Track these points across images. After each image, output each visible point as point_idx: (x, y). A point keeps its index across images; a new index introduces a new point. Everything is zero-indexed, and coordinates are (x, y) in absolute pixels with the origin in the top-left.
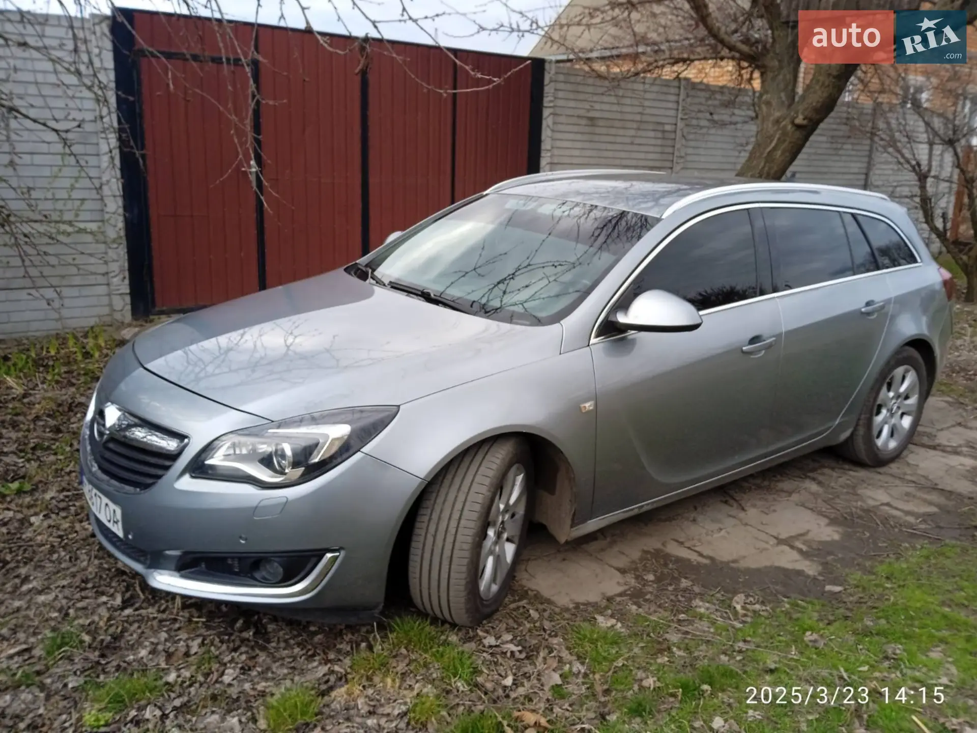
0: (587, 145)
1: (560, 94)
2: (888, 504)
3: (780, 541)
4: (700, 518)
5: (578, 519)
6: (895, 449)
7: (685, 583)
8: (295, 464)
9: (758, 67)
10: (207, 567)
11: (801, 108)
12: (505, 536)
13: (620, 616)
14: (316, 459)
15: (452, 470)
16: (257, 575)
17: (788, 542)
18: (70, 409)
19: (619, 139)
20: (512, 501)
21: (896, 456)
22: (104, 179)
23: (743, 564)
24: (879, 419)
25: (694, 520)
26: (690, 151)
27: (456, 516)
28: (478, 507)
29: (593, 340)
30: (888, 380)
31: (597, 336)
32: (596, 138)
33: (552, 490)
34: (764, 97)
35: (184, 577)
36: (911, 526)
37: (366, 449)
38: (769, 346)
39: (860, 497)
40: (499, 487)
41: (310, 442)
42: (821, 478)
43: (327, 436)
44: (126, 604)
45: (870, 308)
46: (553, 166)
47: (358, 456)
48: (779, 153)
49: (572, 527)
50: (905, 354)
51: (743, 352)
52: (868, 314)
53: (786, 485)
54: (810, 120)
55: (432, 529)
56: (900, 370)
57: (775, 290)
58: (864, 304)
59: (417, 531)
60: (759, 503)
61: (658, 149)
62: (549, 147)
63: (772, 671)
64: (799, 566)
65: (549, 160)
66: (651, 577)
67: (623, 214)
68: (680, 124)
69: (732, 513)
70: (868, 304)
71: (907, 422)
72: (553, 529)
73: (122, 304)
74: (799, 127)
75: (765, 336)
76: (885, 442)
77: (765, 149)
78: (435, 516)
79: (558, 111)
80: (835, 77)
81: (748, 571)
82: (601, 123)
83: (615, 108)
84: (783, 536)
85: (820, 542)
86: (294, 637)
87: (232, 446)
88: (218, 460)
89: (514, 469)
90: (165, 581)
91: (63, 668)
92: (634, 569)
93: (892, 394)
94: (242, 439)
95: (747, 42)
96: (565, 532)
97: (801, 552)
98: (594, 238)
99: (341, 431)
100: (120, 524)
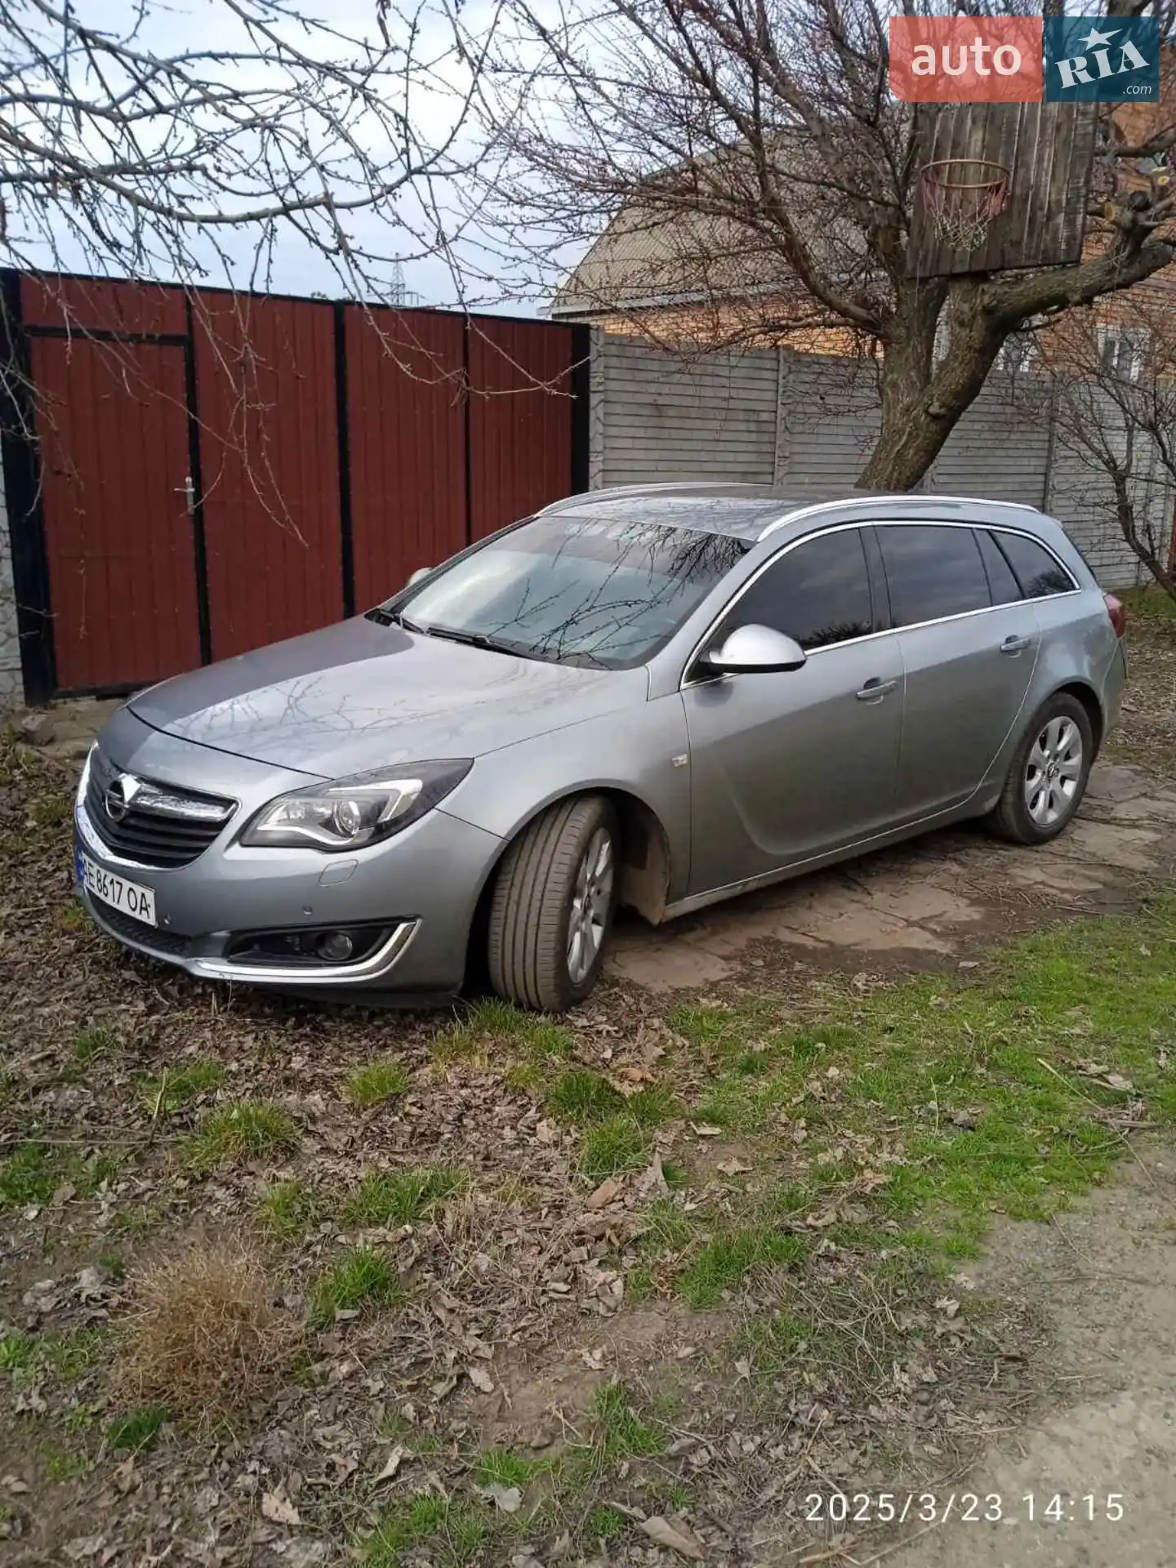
0: (651, 444)
1: (613, 374)
2: (1042, 883)
3: (910, 923)
4: (815, 903)
5: (672, 896)
6: (1055, 822)
7: (798, 966)
8: (365, 825)
9: (879, 337)
10: (261, 946)
11: (936, 392)
12: (592, 913)
13: (727, 997)
14: (386, 817)
15: (534, 829)
16: (321, 953)
17: (921, 924)
19: (697, 435)
20: (598, 873)
21: (1057, 832)
23: (865, 948)
24: (1031, 785)
25: (810, 908)
26: (797, 448)
27: (542, 878)
28: (565, 869)
29: (684, 685)
30: (1041, 734)
31: (687, 681)
32: (665, 433)
33: (641, 864)
34: (889, 378)
35: (233, 962)
36: (1066, 902)
37: (440, 806)
38: (887, 692)
39: (1012, 878)
40: (585, 851)
41: (381, 799)
42: (963, 858)
43: (398, 792)
44: (152, 1010)
45: (1011, 646)
47: (433, 812)
48: (911, 452)
49: (667, 903)
50: (1060, 703)
51: (859, 699)
52: (1009, 652)
53: (922, 867)
54: (949, 408)
55: (515, 896)
56: (1055, 724)
57: (894, 626)
58: (1003, 640)
59: (497, 899)
60: (888, 887)
61: (753, 447)
62: (600, 448)
63: (891, 1029)
64: (931, 947)
65: (601, 466)
66: (760, 963)
67: (710, 538)
68: (782, 412)
69: (856, 898)
70: (1008, 640)
71: (1069, 788)
72: (644, 911)
73: (11, 683)
74: (935, 417)
75: (883, 678)
76: (1043, 814)
77: (892, 447)
78: (517, 882)
79: (612, 397)
80: (976, 351)
81: (871, 952)
82: (671, 412)
83: (691, 391)
84: (915, 918)
85: (958, 923)
86: (357, 1031)
87: (287, 810)
88: (272, 825)
89: (599, 834)
90: (211, 968)
91: (103, 1067)
92: (740, 956)
93: (1047, 753)
94: (297, 801)
95: (863, 302)
96: (658, 912)
97: (934, 932)
98: (674, 571)
99: (410, 787)
100: (152, 910)
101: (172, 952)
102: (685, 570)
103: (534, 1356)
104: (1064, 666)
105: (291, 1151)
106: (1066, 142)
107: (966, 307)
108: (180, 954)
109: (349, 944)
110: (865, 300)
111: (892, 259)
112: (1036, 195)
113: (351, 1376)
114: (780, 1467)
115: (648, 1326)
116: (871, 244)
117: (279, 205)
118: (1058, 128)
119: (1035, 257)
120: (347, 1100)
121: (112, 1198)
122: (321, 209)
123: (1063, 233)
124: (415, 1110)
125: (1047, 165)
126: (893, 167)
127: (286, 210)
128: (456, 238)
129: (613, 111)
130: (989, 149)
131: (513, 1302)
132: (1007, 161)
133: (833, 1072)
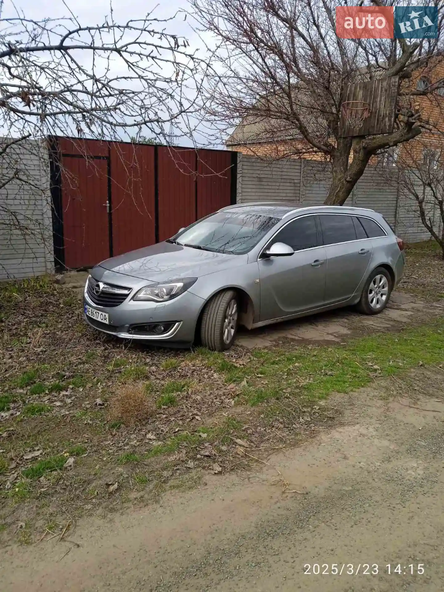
0: (258, 190)
1: (245, 167)
2: (372, 325)
3: (328, 334)
4: (300, 328)
5: (254, 321)
6: (379, 308)
7: (292, 343)
8: (167, 295)
9: (332, 156)
10: (138, 329)
11: (349, 174)
12: (231, 325)
13: (270, 349)
14: (173, 293)
15: (214, 298)
16: (155, 331)
17: (331, 334)
18: (46, 305)
19: (273, 187)
20: (233, 313)
21: (380, 311)
22: (45, 210)
23: (313, 339)
24: (370, 296)
25: (298, 329)
26: (307, 192)
29: (258, 260)
30: (373, 280)
31: (259, 258)
32: (262, 187)
33: (246, 312)
34: (334, 169)
36: (378, 329)
37: (189, 290)
38: (322, 264)
39: (362, 323)
40: (229, 306)
41: (172, 288)
42: (349, 318)
43: (177, 286)
45: (363, 252)
46: (243, 201)
47: (186, 292)
48: (341, 193)
49: (253, 323)
50: (380, 270)
51: (313, 266)
52: (362, 254)
53: (335, 320)
54: (353, 179)
55: (208, 317)
56: (378, 277)
57: (324, 244)
58: (360, 250)
60: (323, 325)
61: (293, 191)
62: (240, 192)
64: (333, 340)
65: (240, 197)
66: (281, 342)
67: (271, 218)
68: (302, 180)
69: (313, 327)
70: (362, 250)
71: (384, 298)
72: (246, 326)
73: (51, 266)
74: (348, 182)
75: (320, 259)
76: (375, 305)
77: (335, 192)
78: (209, 313)
79: (244, 175)
82: (264, 180)
83: (270, 173)
84: (330, 332)
85: (343, 334)
87: (146, 291)
88: (141, 295)
89: (233, 301)
90: (124, 335)
91: (95, 361)
92: (275, 341)
93: (376, 286)
94: (149, 289)
95: (326, 145)
96: (251, 326)
97: (335, 336)
98: (259, 228)
99: (180, 285)
100: (107, 320)
101: (112, 331)
102: (262, 227)
103: (211, 415)
104: (382, 258)
105: (147, 378)
106: (388, 95)
107: (358, 147)
108: (115, 332)
109: (163, 329)
110: (326, 144)
111: (335, 131)
112: (379, 111)
113: (166, 418)
114: (269, 433)
115: (240, 409)
116: (329, 126)
117: (143, 121)
118: (386, 91)
119: (379, 131)
120: (162, 368)
121: (102, 386)
122: (156, 123)
123: (387, 124)
124: (181, 371)
125: (383, 102)
126: (335, 102)
127: (145, 123)
128: (194, 130)
129: (244, 86)
130: (365, 97)
131: (206, 406)
132: (370, 100)
133: (297, 364)
